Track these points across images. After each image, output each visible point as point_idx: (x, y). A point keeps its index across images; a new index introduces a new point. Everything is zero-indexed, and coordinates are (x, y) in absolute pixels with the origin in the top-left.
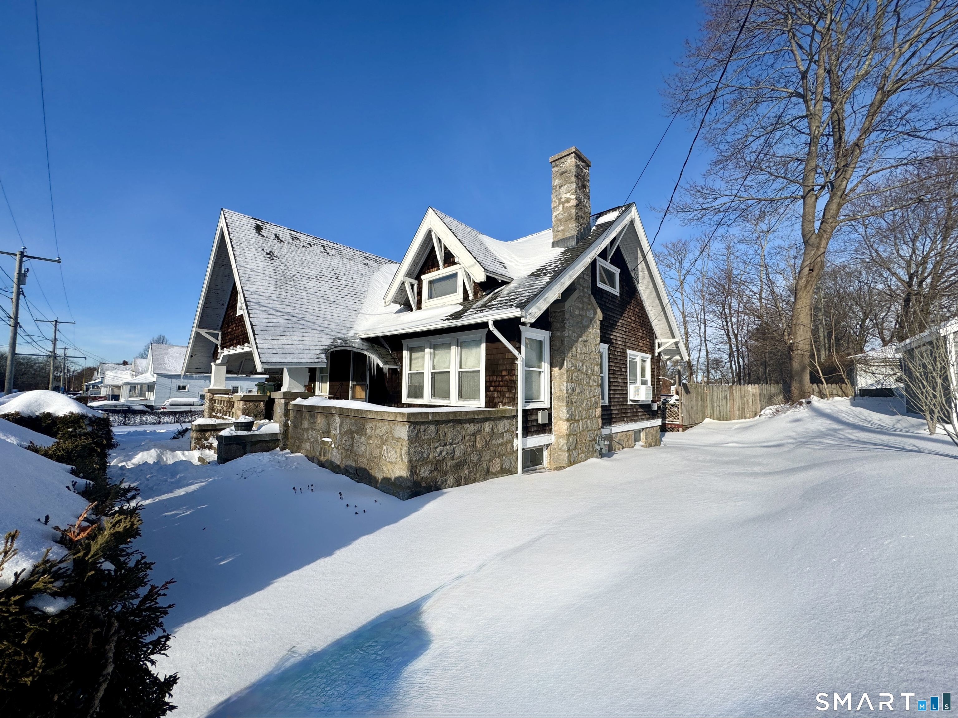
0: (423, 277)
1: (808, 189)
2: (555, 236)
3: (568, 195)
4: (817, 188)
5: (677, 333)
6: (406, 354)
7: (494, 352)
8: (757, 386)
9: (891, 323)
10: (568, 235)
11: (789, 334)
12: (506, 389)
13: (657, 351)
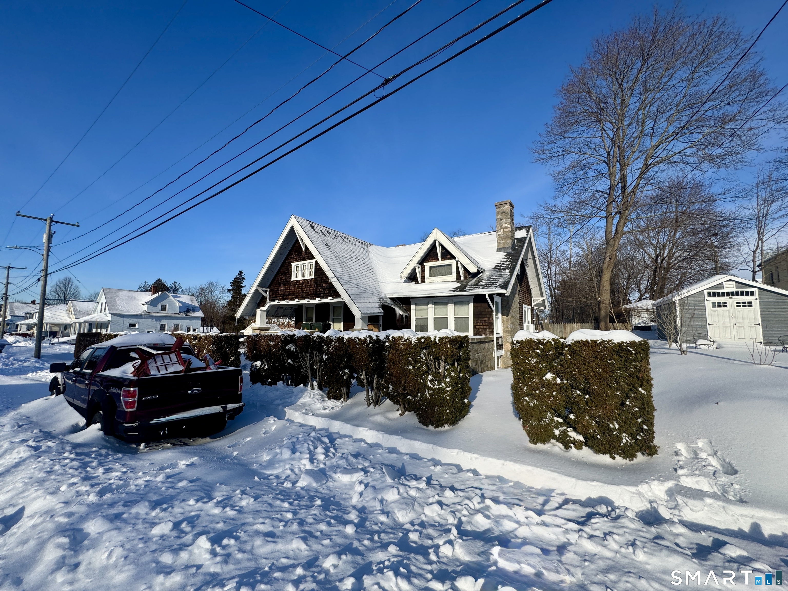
0: (425, 264)
1: (609, 214)
2: (498, 245)
3: (506, 225)
4: (613, 214)
5: (544, 294)
6: (413, 307)
7: (479, 308)
8: (579, 324)
9: (644, 283)
10: (506, 246)
11: (599, 295)
12: (487, 327)
13: (533, 304)
